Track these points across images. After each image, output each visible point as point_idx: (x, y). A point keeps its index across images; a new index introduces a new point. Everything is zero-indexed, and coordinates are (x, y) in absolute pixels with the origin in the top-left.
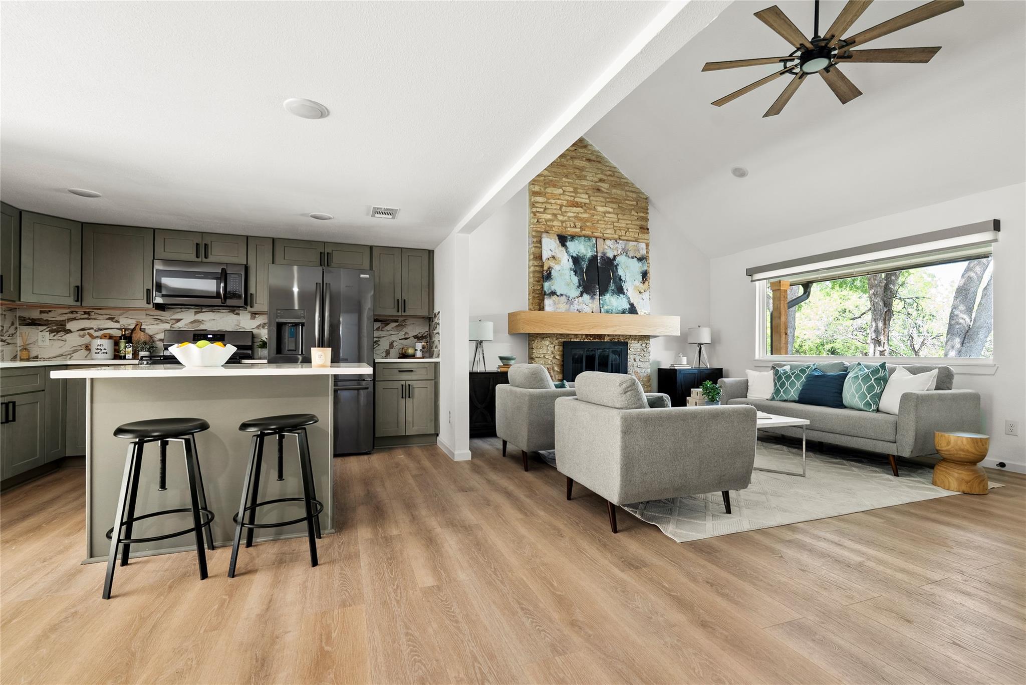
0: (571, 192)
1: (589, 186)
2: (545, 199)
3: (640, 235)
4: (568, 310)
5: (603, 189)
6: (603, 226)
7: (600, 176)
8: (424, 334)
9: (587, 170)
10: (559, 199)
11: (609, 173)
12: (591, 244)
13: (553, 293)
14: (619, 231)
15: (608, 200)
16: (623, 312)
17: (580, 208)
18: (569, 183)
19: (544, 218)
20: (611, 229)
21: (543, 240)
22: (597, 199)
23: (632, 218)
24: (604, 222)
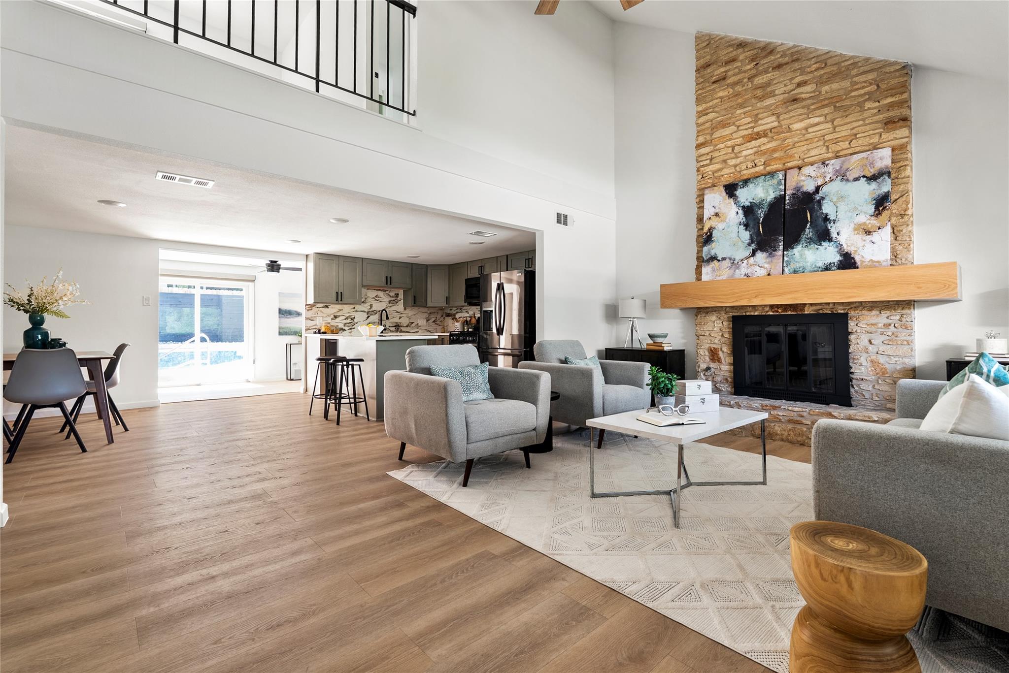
0: (749, 123)
1: (779, 101)
2: (712, 147)
3: (883, 136)
4: (733, 276)
5: (803, 96)
6: (805, 148)
7: (799, 79)
9: (774, 82)
10: (730, 140)
11: (816, 66)
12: (775, 181)
13: (713, 258)
14: (833, 145)
15: (812, 107)
16: (827, 268)
17: (762, 139)
18: (744, 114)
19: (711, 171)
20: (820, 148)
21: (706, 197)
22: (792, 114)
23: (866, 114)
24: (805, 142)
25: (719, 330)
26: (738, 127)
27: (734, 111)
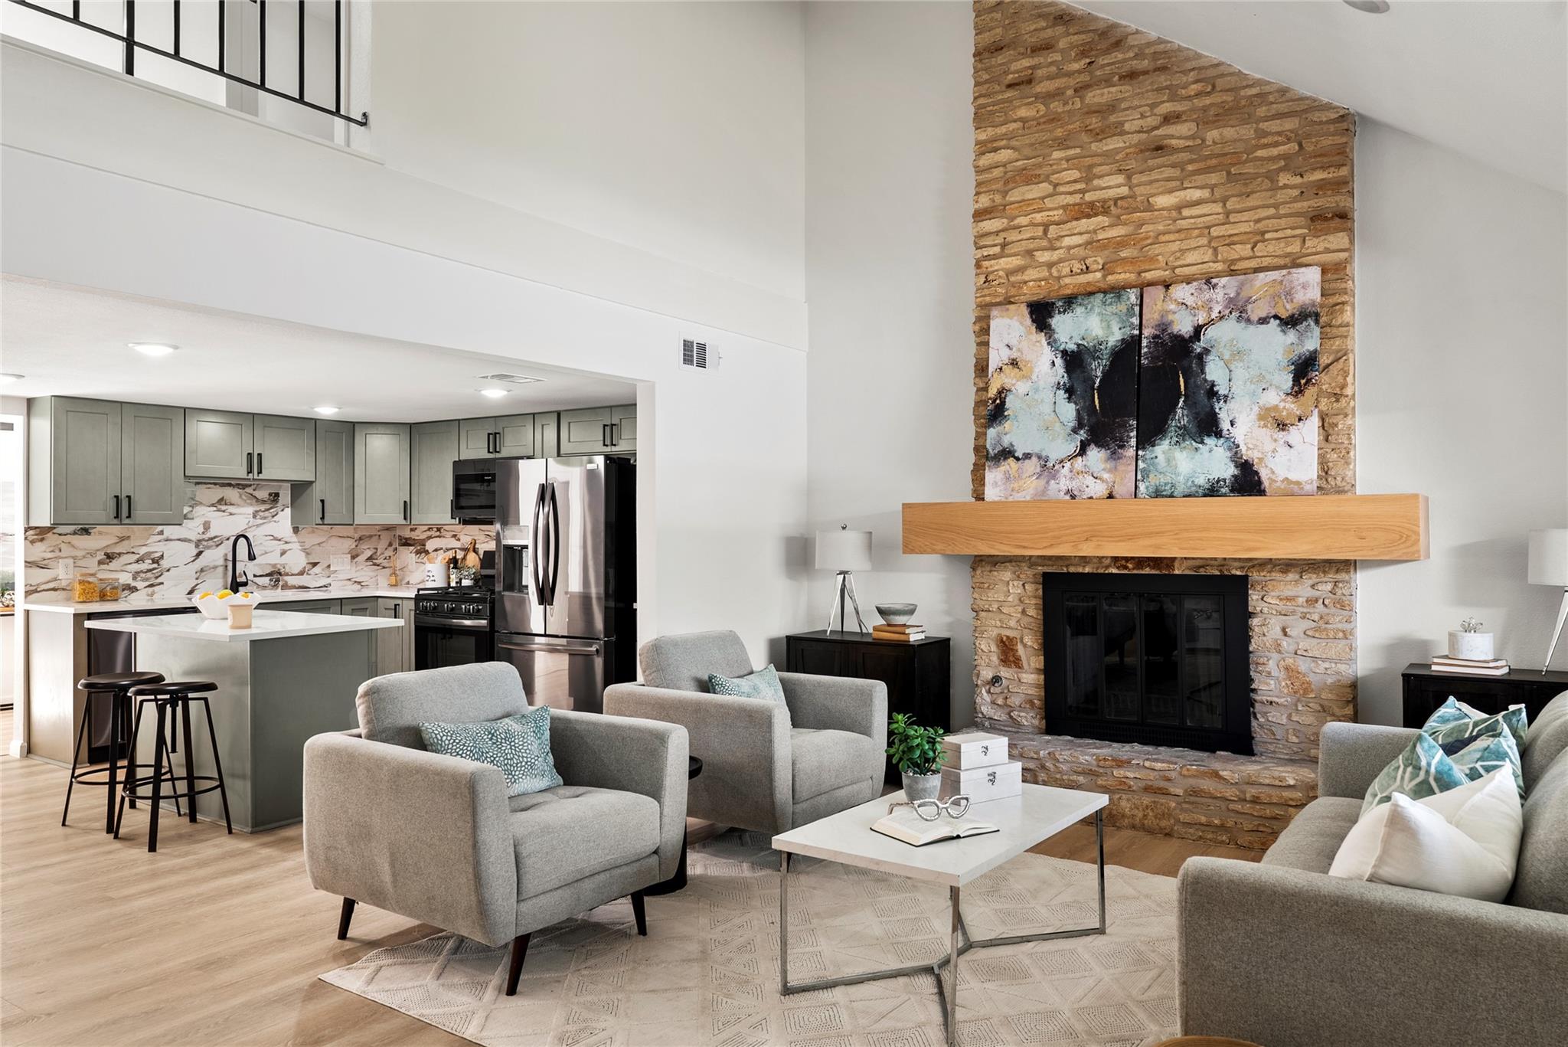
0: (1075, 181)
1: (1127, 148)
2: (1005, 221)
3: (1308, 243)
4: (1043, 493)
5: (1174, 142)
6: (1175, 246)
7: (1167, 108)
9: (1123, 106)
10: (1040, 210)
11: (1194, 88)
12: (1122, 307)
13: (1007, 453)
14: (1225, 248)
15: (1190, 168)
16: (1214, 491)
17: (1100, 218)
18: (1068, 161)
19: (1002, 270)
20: (1202, 250)
21: (993, 324)
22: (1155, 175)
23: (1281, 196)
24: (1177, 235)
25: (1017, 602)
26: (1056, 186)
27: (1047, 151)
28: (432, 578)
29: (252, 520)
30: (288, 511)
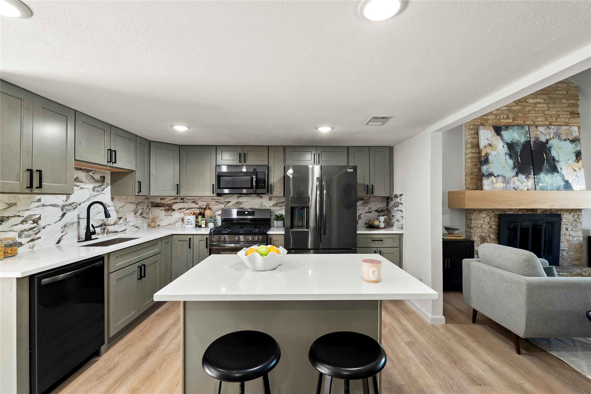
3: (571, 120)
4: (505, 188)
6: (534, 115)
8: (383, 208)
12: (524, 131)
13: (491, 175)
14: (550, 118)
21: (480, 132)
23: (563, 105)
24: (535, 112)
25: (487, 224)
28: (190, 223)
29: (92, 192)
30: (109, 187)
